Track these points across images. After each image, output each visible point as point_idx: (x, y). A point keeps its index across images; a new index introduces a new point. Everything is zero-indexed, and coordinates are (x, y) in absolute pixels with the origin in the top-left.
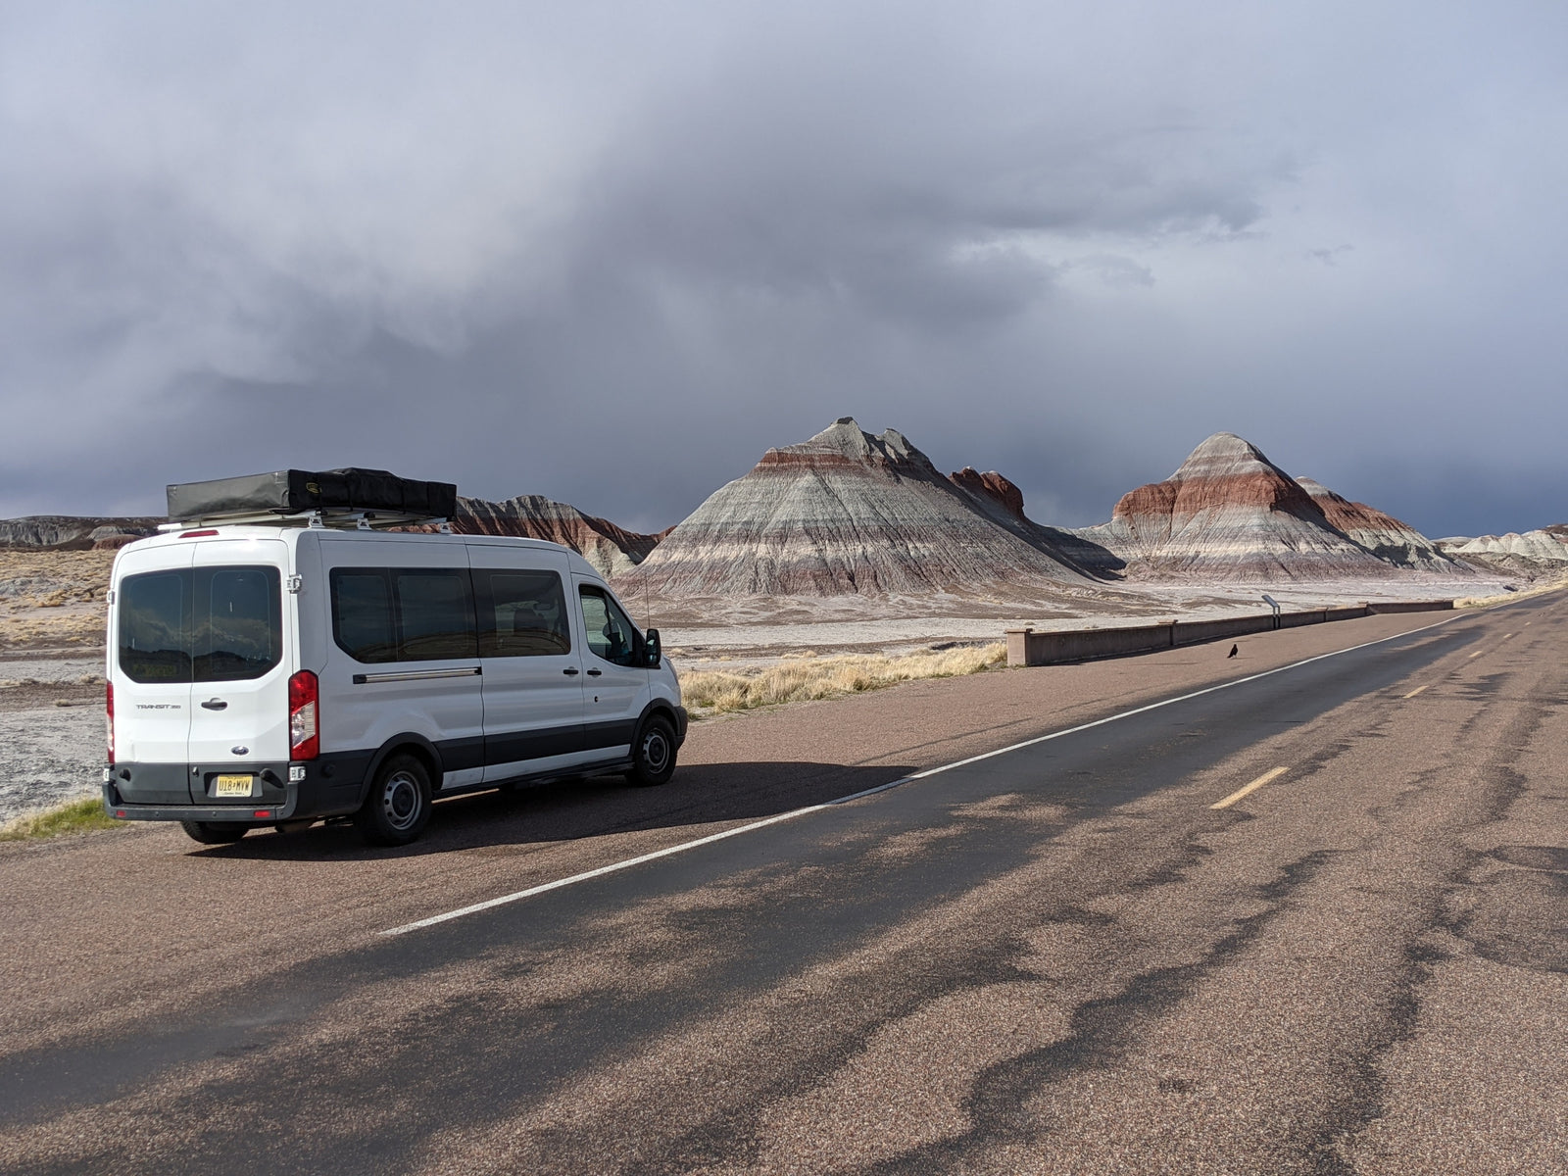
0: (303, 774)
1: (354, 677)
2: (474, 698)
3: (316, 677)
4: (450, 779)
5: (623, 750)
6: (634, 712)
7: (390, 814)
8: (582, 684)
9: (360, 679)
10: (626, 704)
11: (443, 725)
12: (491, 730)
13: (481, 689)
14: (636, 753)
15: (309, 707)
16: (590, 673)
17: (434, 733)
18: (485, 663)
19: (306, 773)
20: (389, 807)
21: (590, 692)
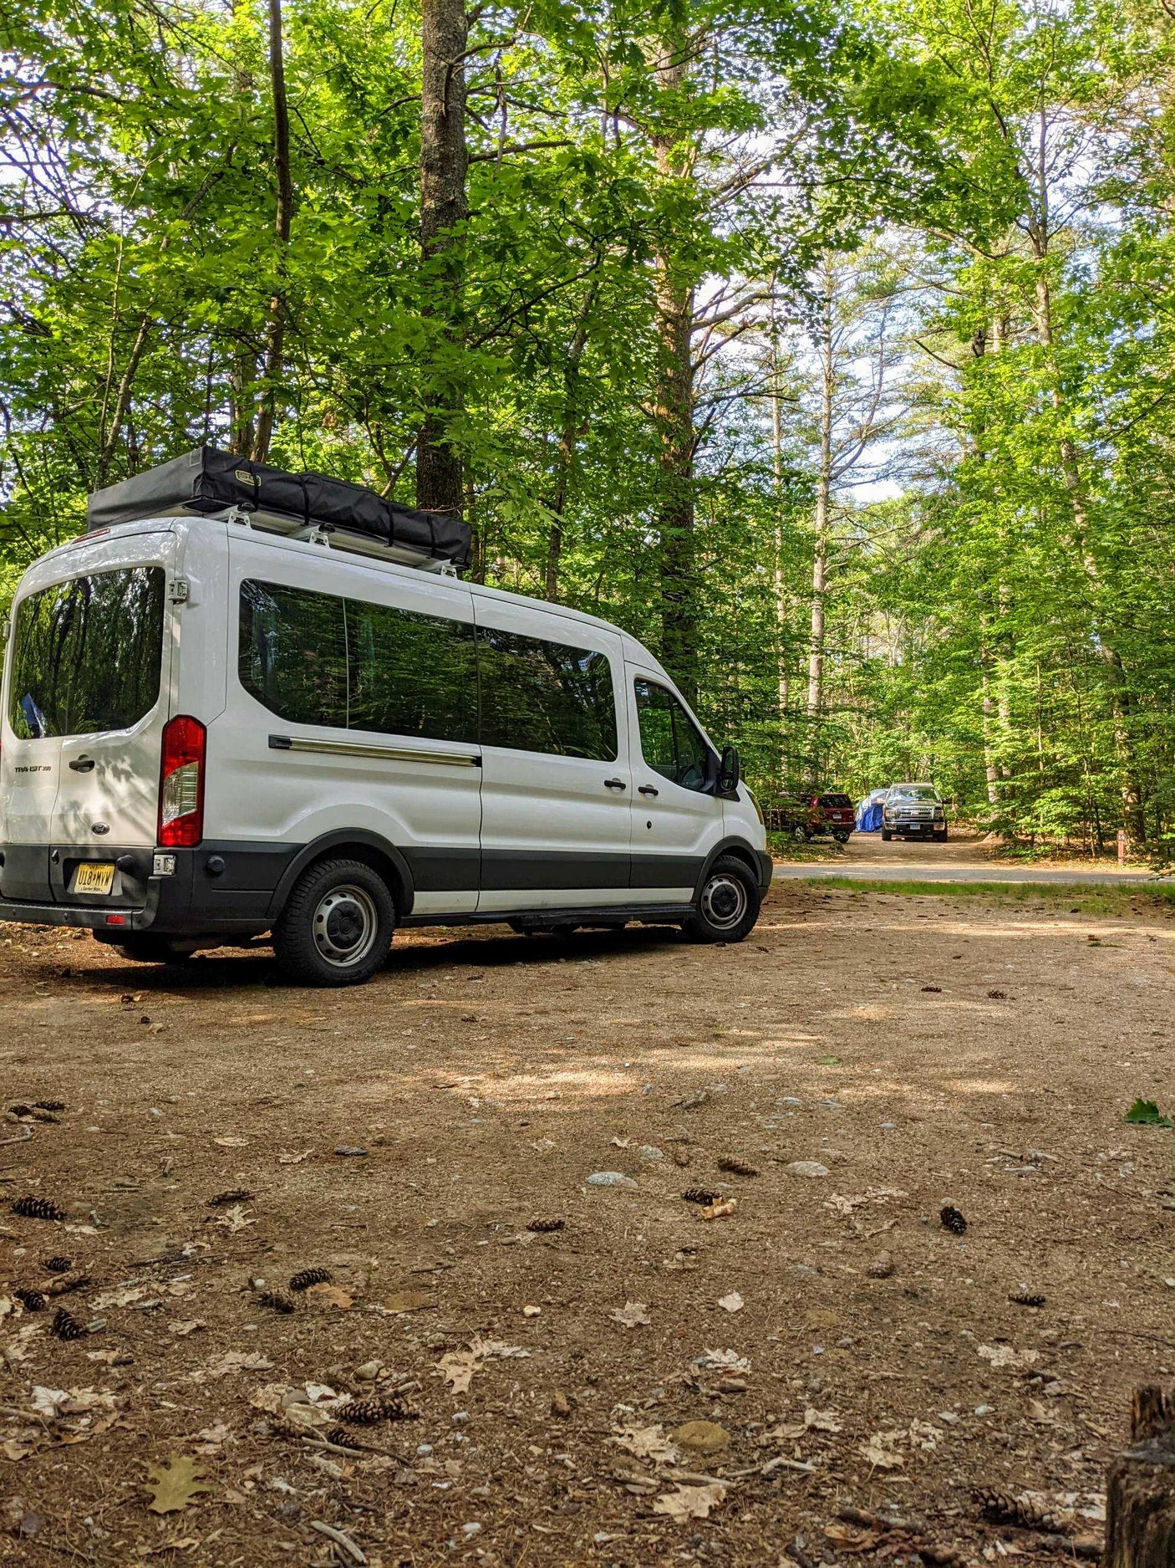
0: (171, 866)
1: (270, 737)
2: (471, 797)
3: (204, 728)
4: (425, 901)
5: (685, 894)
6: (701, 848)
7: (320, 937)
8: (631, 803)
9: (280, 743)
10: (690, 840)
11: (418, 826)
12: (491, 843)
13: (481, 786)
14: (698, 899)
15: (189, 772)
16: (642, 790)
17: (403, 835)
18: (488, 752)
19: (176, 865)
20: (323, 927)
21: (640, 815)
